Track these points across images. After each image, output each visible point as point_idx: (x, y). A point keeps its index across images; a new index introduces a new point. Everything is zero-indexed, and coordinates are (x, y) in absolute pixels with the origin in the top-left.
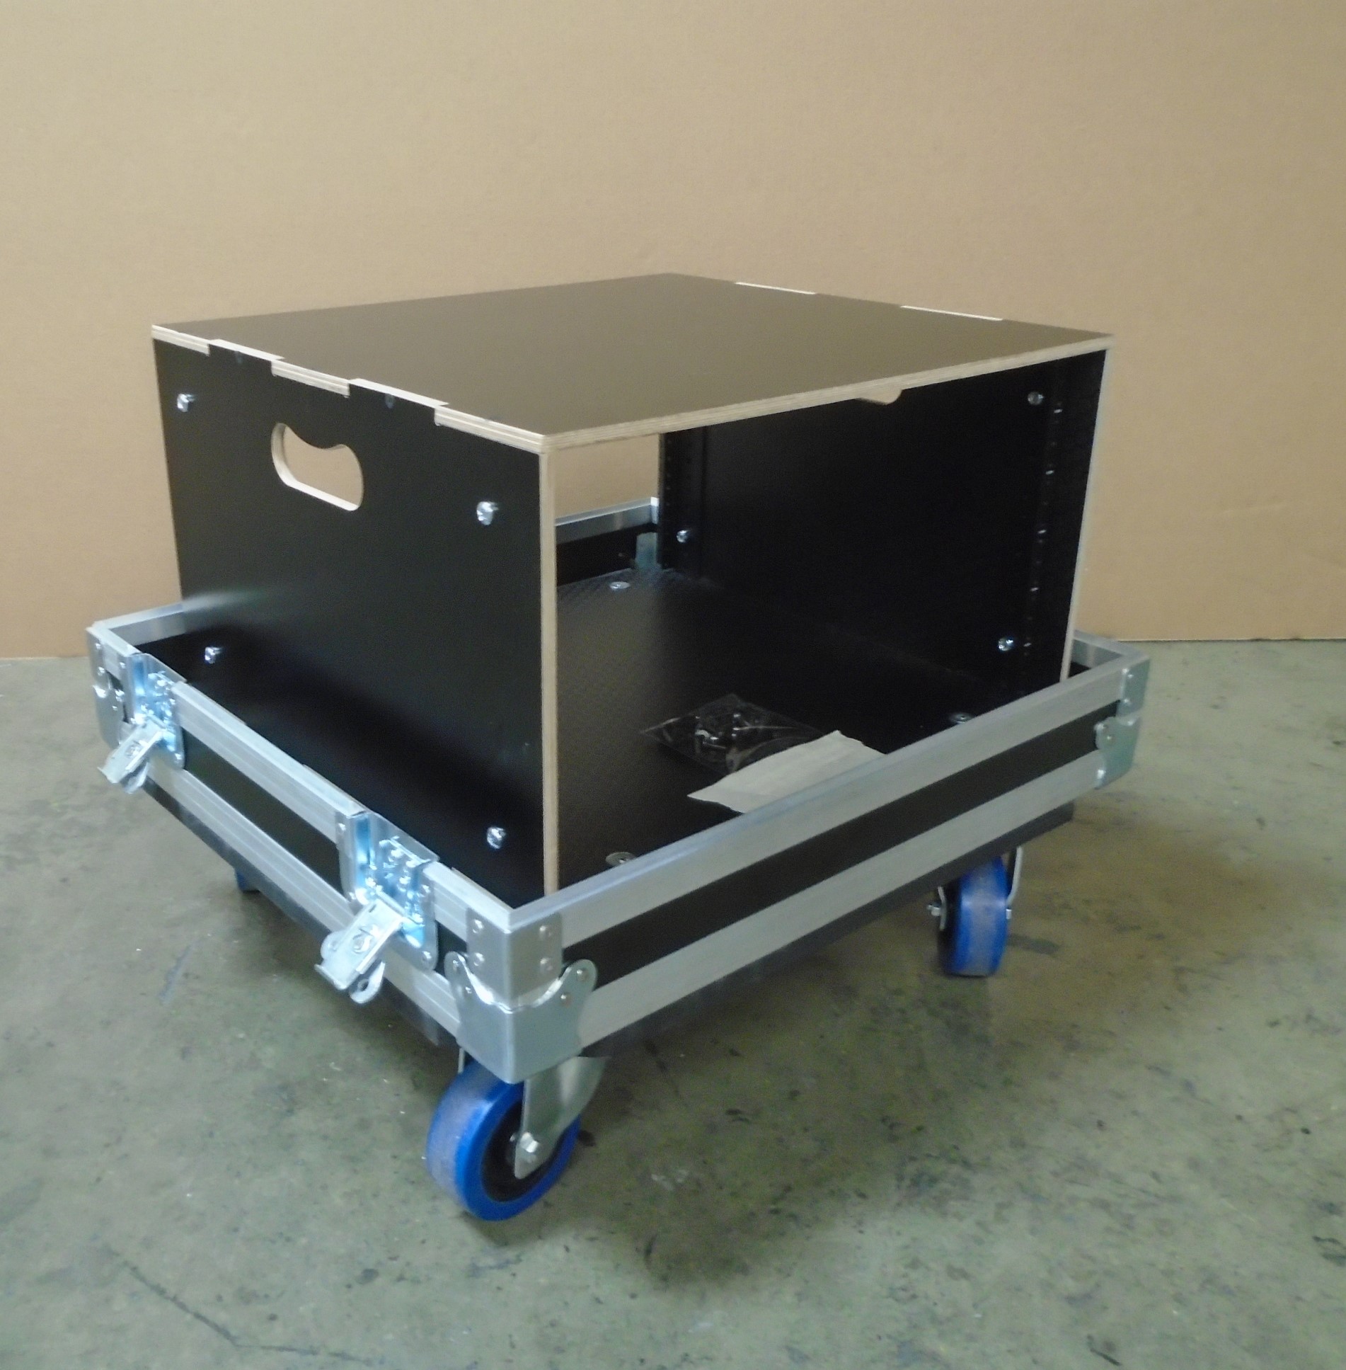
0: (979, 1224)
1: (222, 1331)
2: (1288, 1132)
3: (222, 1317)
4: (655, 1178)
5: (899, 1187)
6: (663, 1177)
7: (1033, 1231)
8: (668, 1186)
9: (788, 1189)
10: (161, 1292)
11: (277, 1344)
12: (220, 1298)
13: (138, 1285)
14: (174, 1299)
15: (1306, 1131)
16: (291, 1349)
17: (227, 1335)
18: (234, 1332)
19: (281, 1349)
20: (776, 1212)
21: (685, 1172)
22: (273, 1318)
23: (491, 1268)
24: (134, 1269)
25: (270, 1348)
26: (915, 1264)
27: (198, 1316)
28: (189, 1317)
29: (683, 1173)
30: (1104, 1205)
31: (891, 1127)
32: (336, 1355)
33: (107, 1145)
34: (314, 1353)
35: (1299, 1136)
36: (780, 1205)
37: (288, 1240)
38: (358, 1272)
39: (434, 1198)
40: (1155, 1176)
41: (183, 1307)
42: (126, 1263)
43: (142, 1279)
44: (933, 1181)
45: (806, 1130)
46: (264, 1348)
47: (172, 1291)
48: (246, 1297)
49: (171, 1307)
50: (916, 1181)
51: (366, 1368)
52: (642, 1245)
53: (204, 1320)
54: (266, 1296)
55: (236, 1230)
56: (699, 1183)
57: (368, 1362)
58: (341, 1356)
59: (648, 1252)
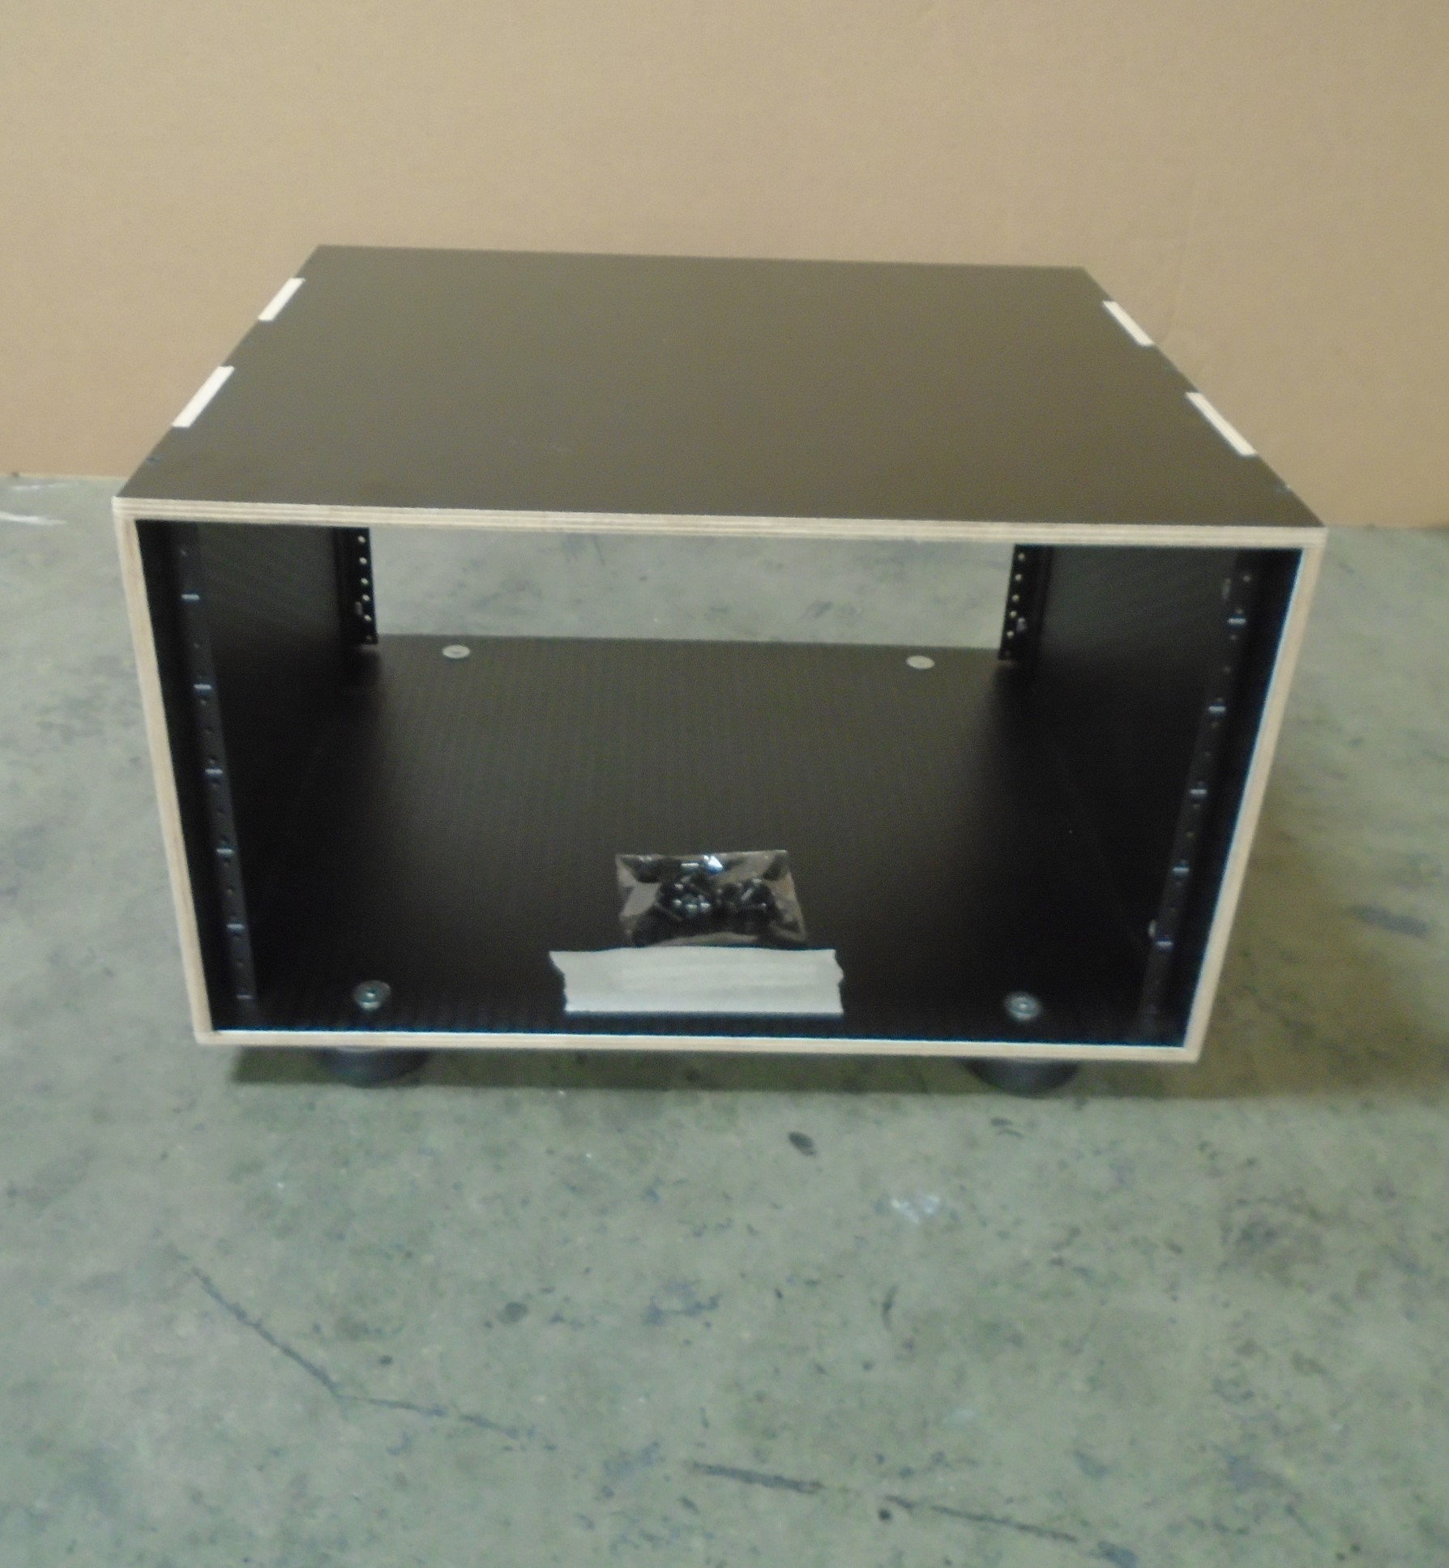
0: (1337, 1299)
1: (320, 1374)
3: (319, 1355)
4: (896, 1204)
5: (1224, 1239)
6: (906, 1204)
7: (1409, 1315)
8: (913, 1218)
9: (1075, 1232)
10: (241, 1315)
11: (392, 1398)
12: (317, 1328)
13: (214, 1303)
14: (257, 1326)
16: (408, 1406)
17: (325, 1380)
18: (334, 1378)
19: (396, 1406)
20: (1059, 1263)
21: (935, 1199)
22: (386, 1361)
23: (677, 1313)
24: (206, 1281)
25: (382, 1402)
26: (1248, 1349)
27: (288, 1351)
28: (275, 1352)
29: (932, 1201)
31: (1213, 1156)
32: (470, 1418)
33: (177, 1111)
34: (439, 1412)
36: (1067, 1253)
37: (409, 1255)
38: (500, 1306)
39: (603, 1211)
41: (268, 1337)
42: (195, 1271)
43: (217, 1296)
44: (1270, 1235)
45: (1097, 1152)
46: (372, 1401)
47: (255, 1314)
48: (352, 1330)
49: (253, 1336)
50: (1246, 1236)
51: (510, 1442)
52: (879, 1296)
53: (296, 1357)
54: (379, 1331)
55: (341, 1237)
56: (954, 1216)
57: (512, 1432)
58: (477, 1421)
59: (887, 1306)
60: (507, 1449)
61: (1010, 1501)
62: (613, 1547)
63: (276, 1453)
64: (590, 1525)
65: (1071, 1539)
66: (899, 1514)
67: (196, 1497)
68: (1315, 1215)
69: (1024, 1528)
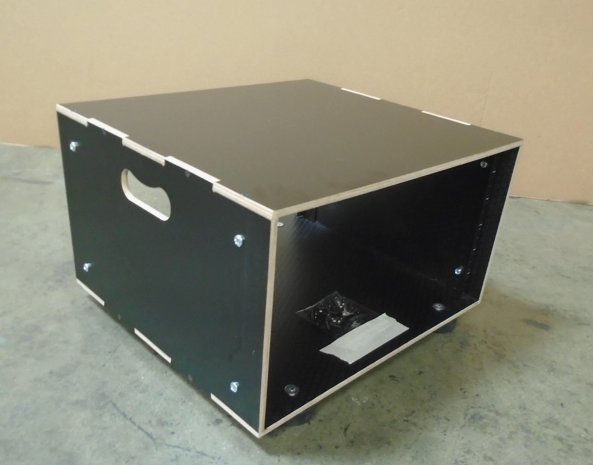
0: (500, 439)
1: (150, 435)
3: (150, 430)
4: (353, 399)
5: (465, 418)
6: (357, 399)
7: (526, 446)
8: (359, 404)
9: (414, 412)
10: (125, 415)
11: (174, 444)
12: (150, 422)
13: (115, 411)
14: (130, 419)
16: (179, 447)
17: (151, 437)
18: (154, 437)
19: (174, 447)
20: (407, 421)
21: (367, 399)
22: (173, 433)
24: (114, 405)
25: (170, 445)
26: (468, 452)
27: (139, 428)
28: (135, 427)
29: (366, 399)
30: (560, 439)
31: (464, 393)
32: (198, 452)
33: (110, 352)
34: (189, 450)
36: (409, 418)
37: (184, 402)
38: (214, 420)
40: (586, 430)
41: (134, 423)
42: (111, 402)
43: (118, 409)
44: (481, 418)
45: (425, 388)
46: (167, 445)
47: (130, 416)
48: (162, 423)
49: (128, 422)
50: (473, 417)
51: (211, 460)
52: (344, 427)
53: (142, 430)
54: (171, 424)
55: (162, 395)
56: (373, 405)
57: (213, 458)
58: (201, 454)
59: (346, 430)
60: (211, 462)
63: (133, 458)
68: (497, 413)
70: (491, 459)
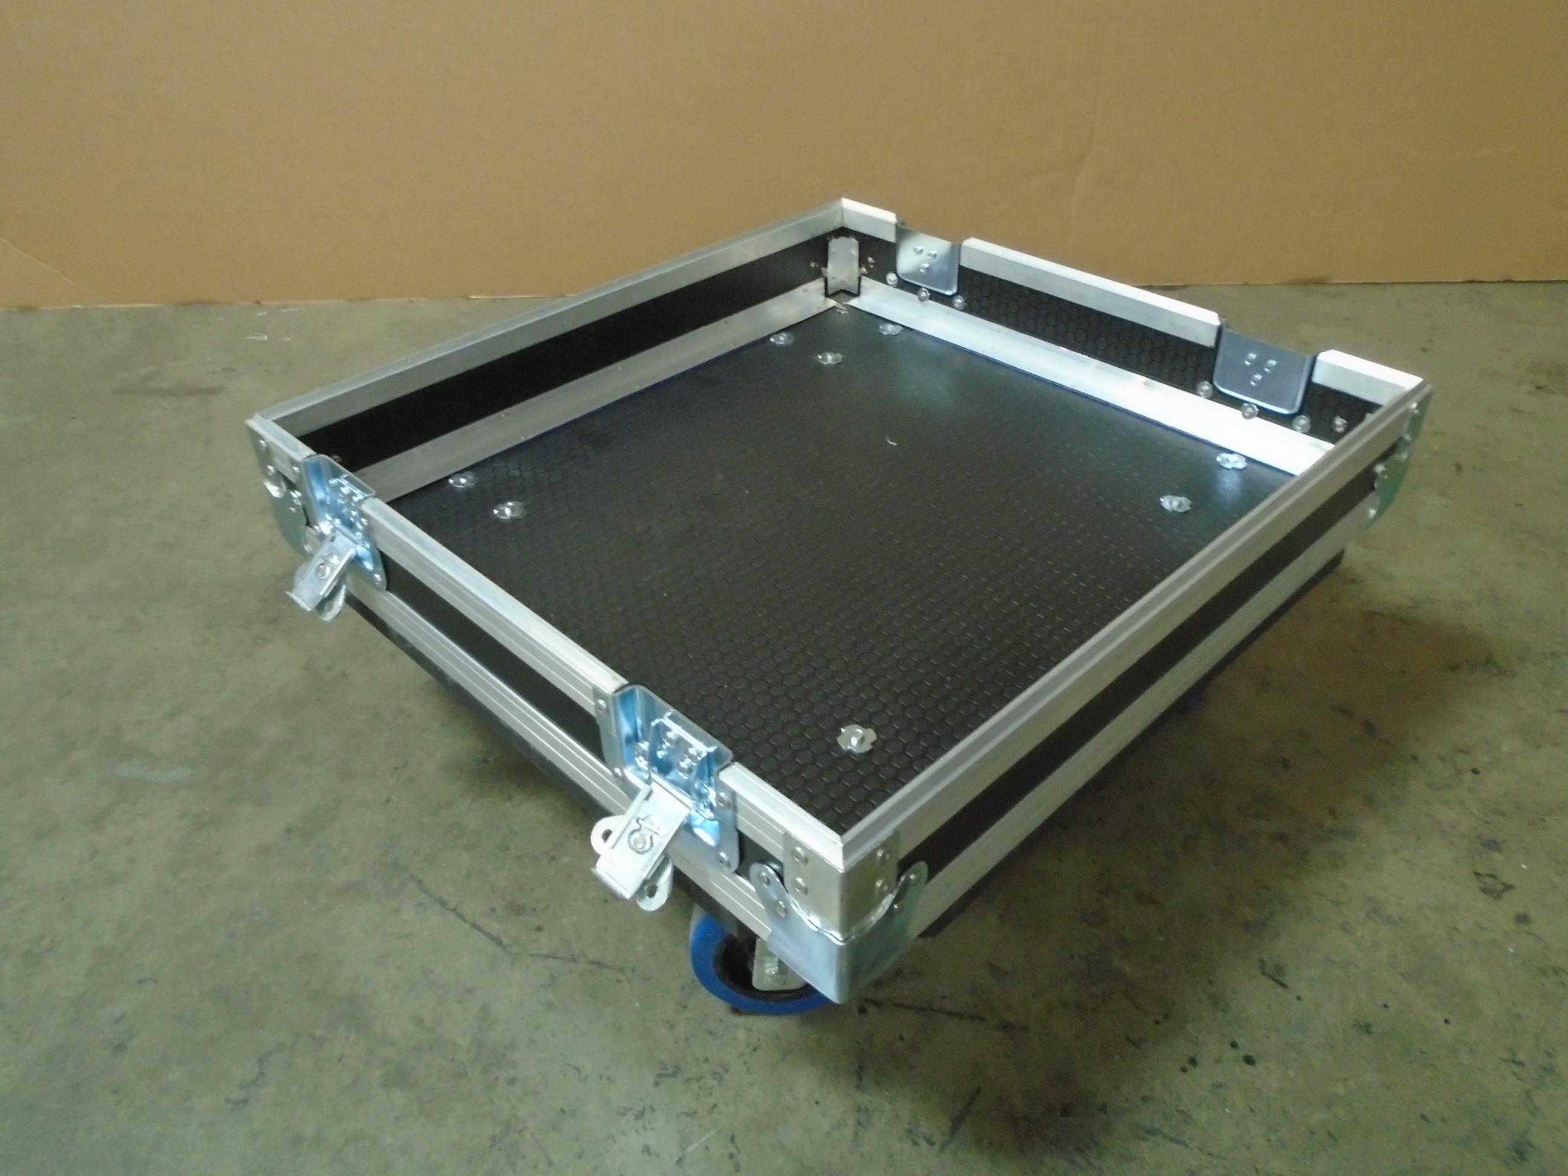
1: (497, 940)
2: (1459, 772)
3: (495, 928)
10: (443, 904)
11: (545, 952)
12: (493, 910)
13: (425, 897)
14: (454, 910)
15: (1475, 771)
16: (555, 957)
17: (500, 943)
18: (505, 941)
19: (546, 957)
22: (539, 929)
24: (420, 883)
25: (538, 955)
26: (1107, 891)
27: (474, 926)
28: (467, 926)
32: (593, 962)
33: (395, 769)
34: (574, 960)
35: (1469, 776)
41: (462, 918)
42: (413, 877)
43: (427, 892)
46: (531, 955)
47: (452, 903)
48: (516, 910)
49: (452, 916)
51: (620, 977)
53: (480, 929)
54: (534, 909)
55: (507, 848)
57: (622, 970)
58: (599, 964)
60: (619, 981)
61: (944, 997)
62: (687, 1040)
63: (469, 991)
64: (672, 1027)
65: (983, 1020)
66: (872, 1010)
67: (419, 1022)
69: (951, 1014)
70: (1153, 902)
